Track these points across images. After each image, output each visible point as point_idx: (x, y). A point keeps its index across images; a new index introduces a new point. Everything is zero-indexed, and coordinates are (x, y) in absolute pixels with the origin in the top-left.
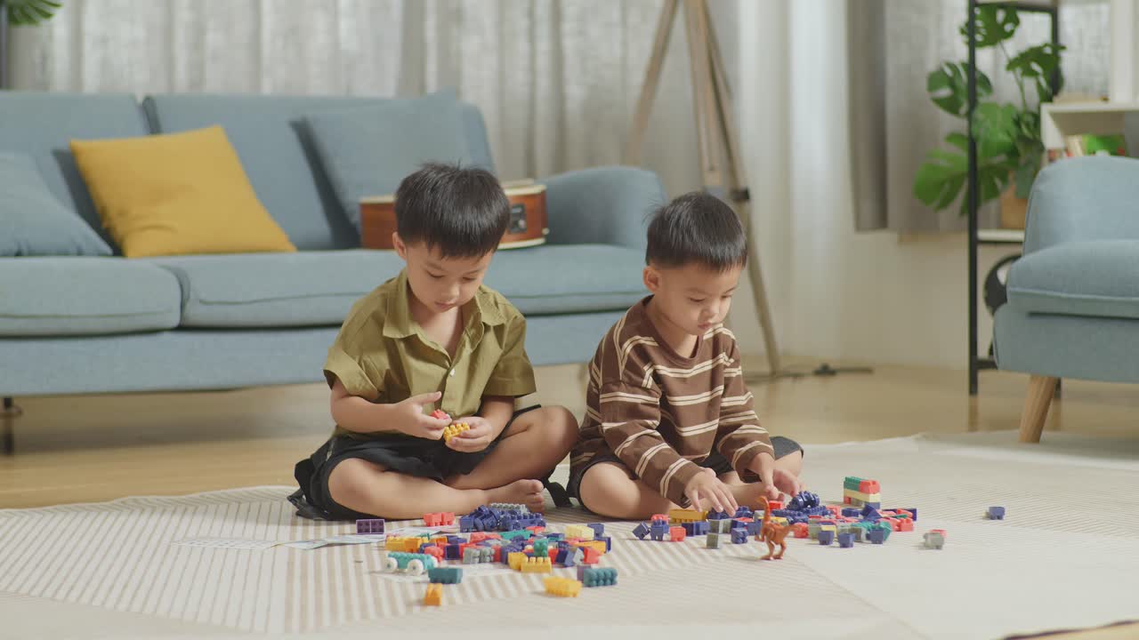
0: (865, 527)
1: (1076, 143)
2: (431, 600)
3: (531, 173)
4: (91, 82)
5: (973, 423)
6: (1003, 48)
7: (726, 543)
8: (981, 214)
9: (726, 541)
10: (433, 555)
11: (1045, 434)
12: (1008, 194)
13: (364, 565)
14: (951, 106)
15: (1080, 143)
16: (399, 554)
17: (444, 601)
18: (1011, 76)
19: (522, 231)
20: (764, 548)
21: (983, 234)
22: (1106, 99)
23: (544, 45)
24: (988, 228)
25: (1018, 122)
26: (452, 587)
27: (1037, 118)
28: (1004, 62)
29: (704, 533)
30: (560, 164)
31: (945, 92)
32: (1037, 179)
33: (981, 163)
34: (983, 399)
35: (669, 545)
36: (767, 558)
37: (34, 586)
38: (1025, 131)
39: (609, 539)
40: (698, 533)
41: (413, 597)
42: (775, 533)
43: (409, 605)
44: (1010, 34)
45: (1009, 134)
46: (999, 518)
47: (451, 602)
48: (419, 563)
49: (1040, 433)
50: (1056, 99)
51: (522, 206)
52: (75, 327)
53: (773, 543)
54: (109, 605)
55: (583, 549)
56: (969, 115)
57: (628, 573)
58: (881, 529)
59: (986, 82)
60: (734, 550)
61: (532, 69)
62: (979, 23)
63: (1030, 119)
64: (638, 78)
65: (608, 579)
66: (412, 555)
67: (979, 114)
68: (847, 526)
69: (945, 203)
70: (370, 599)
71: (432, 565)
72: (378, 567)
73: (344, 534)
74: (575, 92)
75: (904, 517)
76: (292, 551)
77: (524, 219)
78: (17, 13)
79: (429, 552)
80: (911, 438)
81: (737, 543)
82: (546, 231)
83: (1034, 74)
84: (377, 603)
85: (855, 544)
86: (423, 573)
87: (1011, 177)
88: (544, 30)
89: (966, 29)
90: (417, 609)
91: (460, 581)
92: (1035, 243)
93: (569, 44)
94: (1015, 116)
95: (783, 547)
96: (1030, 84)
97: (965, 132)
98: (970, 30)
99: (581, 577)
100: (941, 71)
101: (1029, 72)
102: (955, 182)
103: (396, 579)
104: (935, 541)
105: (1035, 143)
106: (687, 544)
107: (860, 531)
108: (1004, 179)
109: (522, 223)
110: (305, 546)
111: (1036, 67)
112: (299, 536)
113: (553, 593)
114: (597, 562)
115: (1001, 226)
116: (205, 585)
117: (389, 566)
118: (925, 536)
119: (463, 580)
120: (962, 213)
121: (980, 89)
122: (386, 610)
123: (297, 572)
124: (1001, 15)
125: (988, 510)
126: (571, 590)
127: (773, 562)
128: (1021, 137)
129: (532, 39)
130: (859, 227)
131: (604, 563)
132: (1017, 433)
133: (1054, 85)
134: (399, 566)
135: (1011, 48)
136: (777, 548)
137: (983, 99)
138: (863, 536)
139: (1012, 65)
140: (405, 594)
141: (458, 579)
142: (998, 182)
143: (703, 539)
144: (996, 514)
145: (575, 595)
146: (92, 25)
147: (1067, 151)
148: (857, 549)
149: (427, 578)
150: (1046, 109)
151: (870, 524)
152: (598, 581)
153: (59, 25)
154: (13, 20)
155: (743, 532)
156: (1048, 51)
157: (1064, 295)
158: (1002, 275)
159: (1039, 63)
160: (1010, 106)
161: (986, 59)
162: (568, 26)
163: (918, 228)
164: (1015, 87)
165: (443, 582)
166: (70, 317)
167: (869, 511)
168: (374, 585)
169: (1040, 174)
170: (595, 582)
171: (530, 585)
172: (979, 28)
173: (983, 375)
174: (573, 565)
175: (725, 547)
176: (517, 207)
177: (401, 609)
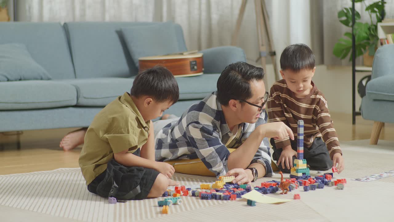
1: (390, 37)
2: (165, 211)
3: (200, 49)
5: (354, 138)
6: (364, 3)
8: (357, 60)
12: (366, 54)
14: (346, 23)
15: (391, 37)
18: (367, 12)
19: (195, 70)
21: (357, 68)
24: (359, 65)
25: (369, 29)
27: (376, 27)
28: (365, 8)
30: (210, 45)
31: (344, 18)
32: (376, 52)
33: (356, 43)
34: (357, 126)
36: (282, 194)
37: (26, 206)
38: (372, 32)
43: (157, 213)
45: (366, 33)
47: (172, 212)
49: (378, 140)
50: (382, 21)
51: (196, 61)
54: (52, 213)
56: (352, 26)
59: (358, 14)
63: (374, 27)
64: (237, 12)
67: (356, 26)
69: (344, 57)
74: (215, 17)
77: (196, 66)
82: (203, 69)
83: (375, 12)
87: (367, 48)
90: (160, 215)
94: (368, 27)
96: (374, 15)
97: (351, 32)
100: (343, 11)
101: (374, 11)
102: (347, 49)
105: (376, 37)
108: (365, 49)
109: (195, 67)
111: (376, 9)
115: (363, 65)
116: (86, 205)
120: (350, 60)
121: (356, 17)
122: (149, 215)
128: (371, 34)
132: (369, 140)
133: (382, 16)
135: (367, 3)
137: (357, 21)
139: (367, 9)
142: (363, 50)
147: (387, 41)
150: (379, 25)
156: (380, 4)
157: (386, 94)
158: (364, 83)
159: (377, 8)
160: (367, 24)
161: (358, 6)
163: (334, 64)
164: (368, 16)
166: (39, 103)
169: (377, 50)
173: (357, 117)
176: (194, 62)
177: (154, 215)
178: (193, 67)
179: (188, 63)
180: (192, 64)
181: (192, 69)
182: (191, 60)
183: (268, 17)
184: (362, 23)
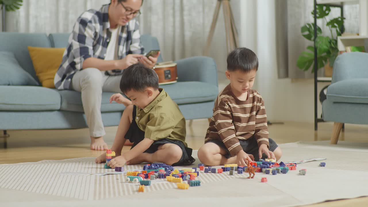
0: (280, 168)
1: (349, 49)
2: (141, 190)
3: (174, 60)
4: (32, 30)
5: (316, 138)
6: (325, 19)
7: (236, 174)
8: (318, 72)
9: (235, 173)
10: (142, 177)
11: (339, 142)
12: (327, 65)
13: (119, 181)
14: (308, 37)
15: (350, 49)
16: (130, 176)
17: (145, 190)
18: (328, 27)
19: (170, 79)
20: (248, 175)
21: (319, 79)
22: (358, 35)
23: (178, 19)
24: (321, 76)
25: (330, 42)
26: (148, 186)
27: (336, 41)
28: (326, 23)
29: (229, 171)
30: (183, 55)
31: (307, 33)
32: (336, 60)
33: (318, 56)
34: (319, 132)
35: (218, 174)
36: (249, 178)
37: (13, 187)
38: (333, 45)
39: (198, 172)
40: (227, 171)
41: (135, 189)
42: (251, 170)
43: (134, 192)
44: (327, 14)
45: (327, 46)
46: (324, 166)
47: (147, 191)
48: (137, 179)
49: (337, 141)
50: (342, 35)
51: (169, 70)
52: (27, 108)
53: (251, 173)
54: (38, 192)
55: (189, 175)
56: (314, 40)
57: (204, 182)
58: (286, 169)
59: (320, 30)
60: (238, 176)
61: (174, 26)
62: (318, 11)
63: (334, 42)
64: (208, 29)
65: (198, 184)
66: (135, 177)
67: (318, 40)
68: (275, 168)
69: (307, 69)
70: (121, 190)
71: (141, 179)
72: (124, 181)
73: (113, 171)
74: (188, 34)
75: (293, 165)
76: (96, 176)
77: (170, 74)
78: (8, 7)
79: (140, 176)
80: (296, 143)
81: (239, 173)
82: (177, 78)
83: (335, 27)
84: (124, 191)
85: (277, 174)
86: (138, 182)
87: (328, 60)
88: (178, 14)
89: (313, 13)
90: (136, 193)
91: (150, 185)
92: (336, 80)
93: (186, 18)
94: (329, 40)
95: (254, 174)
96: (334, 30)
97: (313, 46)
98: (314, 13)
99: (189, 183)
100: (306, 26)
102: (310, 62)
103: (130, 184)
104: (303, 173)
105: (336, 49)
106: (223, 174)
107: (279, 169)
108: (326, 61)
109: (169, 76)
110: (100, 175)
111: (336, 24)
112: (98, 172)
113: (180, 188)
114: (194, 179)
115: (325, 76)
117: (127, 180)
118: (300, 171)
119: (151, 185)
120: (312, 72)
121: (318, 32)
122: (126, 193)
123: (98, 182)
124: (324, 8)
125: (320, 163)
126: (186, 187)
127: (251, 179)
128: (331, 47)
129: (174, 16)
130: (279, 77)
131: (197, 179)
132: (330, 141)
133: (342, 30)
134: (130, 180)
135: (328, 19)
136: (252, 175)
137: (319, 35)
138: (280, 171)
139: (328, 24)
140: (132, 188)
141: (149, 184)
142: (324, 62)
143: (228, 172)
144: (323, 165)
145: (187, 189)
146: (32, 12)
147: (346, 51)
148: (278, 175)
149: (139, 184)
150: (339, 38)
151: (282, 168)
152: (194, 185)
153: (21, 11)
154: (7, 10)
155: (241, 170)
156: (340, 19)
157: (345, 96)
158: (325, 92)
160: (328, 37)
161: (320, 22)
162: (186, 13)
163: (298, 77)
164: (330, 32)
165: (145, 185)
167: (282, 164)
168: (123, 186)
169: (337, 58)
170: (193, 185)
171: (173, 186)
172: (318, 12)
173: (319, 124)
174: (186, 180)
175: (235, 175)
176: (168, 71)
177: (131, 193)
178: (167, 76)
179: (162, 71)
180: (167, 73)
181: (166, 77)
182: (165, 70)
183: (237, 33)
184: (323, 37)
